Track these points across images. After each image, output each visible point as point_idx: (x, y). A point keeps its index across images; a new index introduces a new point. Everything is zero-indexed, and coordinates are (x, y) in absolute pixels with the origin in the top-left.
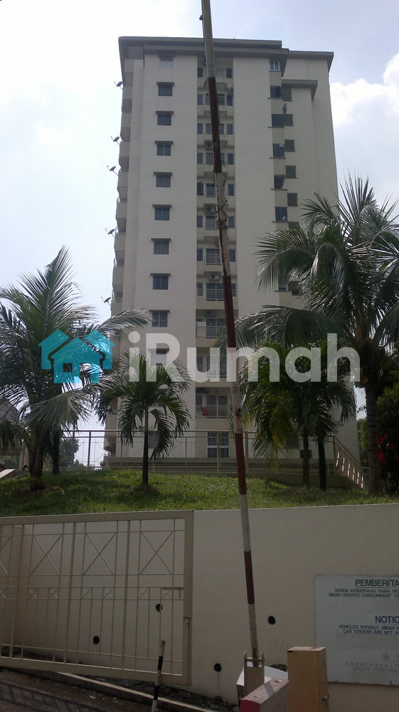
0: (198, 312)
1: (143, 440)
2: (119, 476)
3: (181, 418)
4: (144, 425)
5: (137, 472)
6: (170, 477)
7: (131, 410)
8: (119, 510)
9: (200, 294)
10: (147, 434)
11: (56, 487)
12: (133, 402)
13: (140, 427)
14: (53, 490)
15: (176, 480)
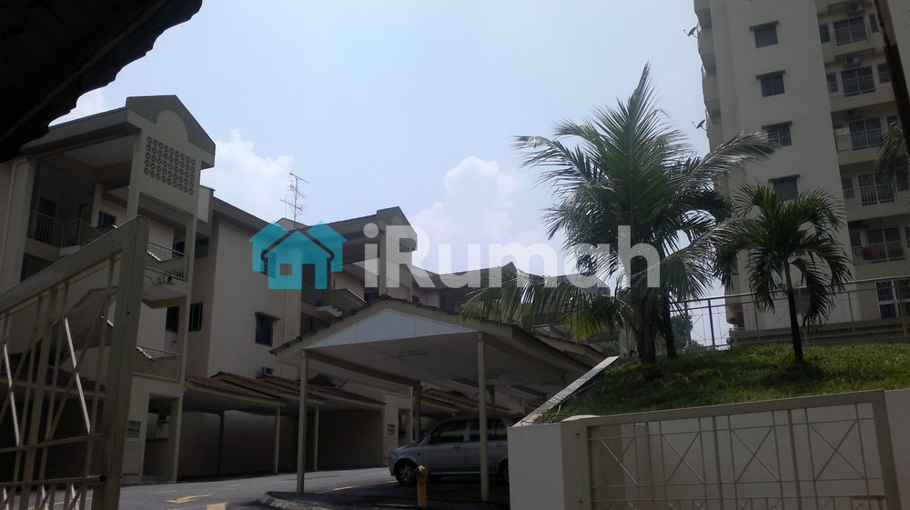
0: (835, 115)
1: (786, 302)
2: (759, 353)
3: (837, 266)
4: (785, 282)
5: (784, 347)
6: (833, 348)
7: (763, 264)
8: (770, 397)
9: (833, 88)
10: (791, 294)
11: (678, 374)
12: (765, 252)
13: (781, 285)
14: (674, 378)
15: (843, 353)
